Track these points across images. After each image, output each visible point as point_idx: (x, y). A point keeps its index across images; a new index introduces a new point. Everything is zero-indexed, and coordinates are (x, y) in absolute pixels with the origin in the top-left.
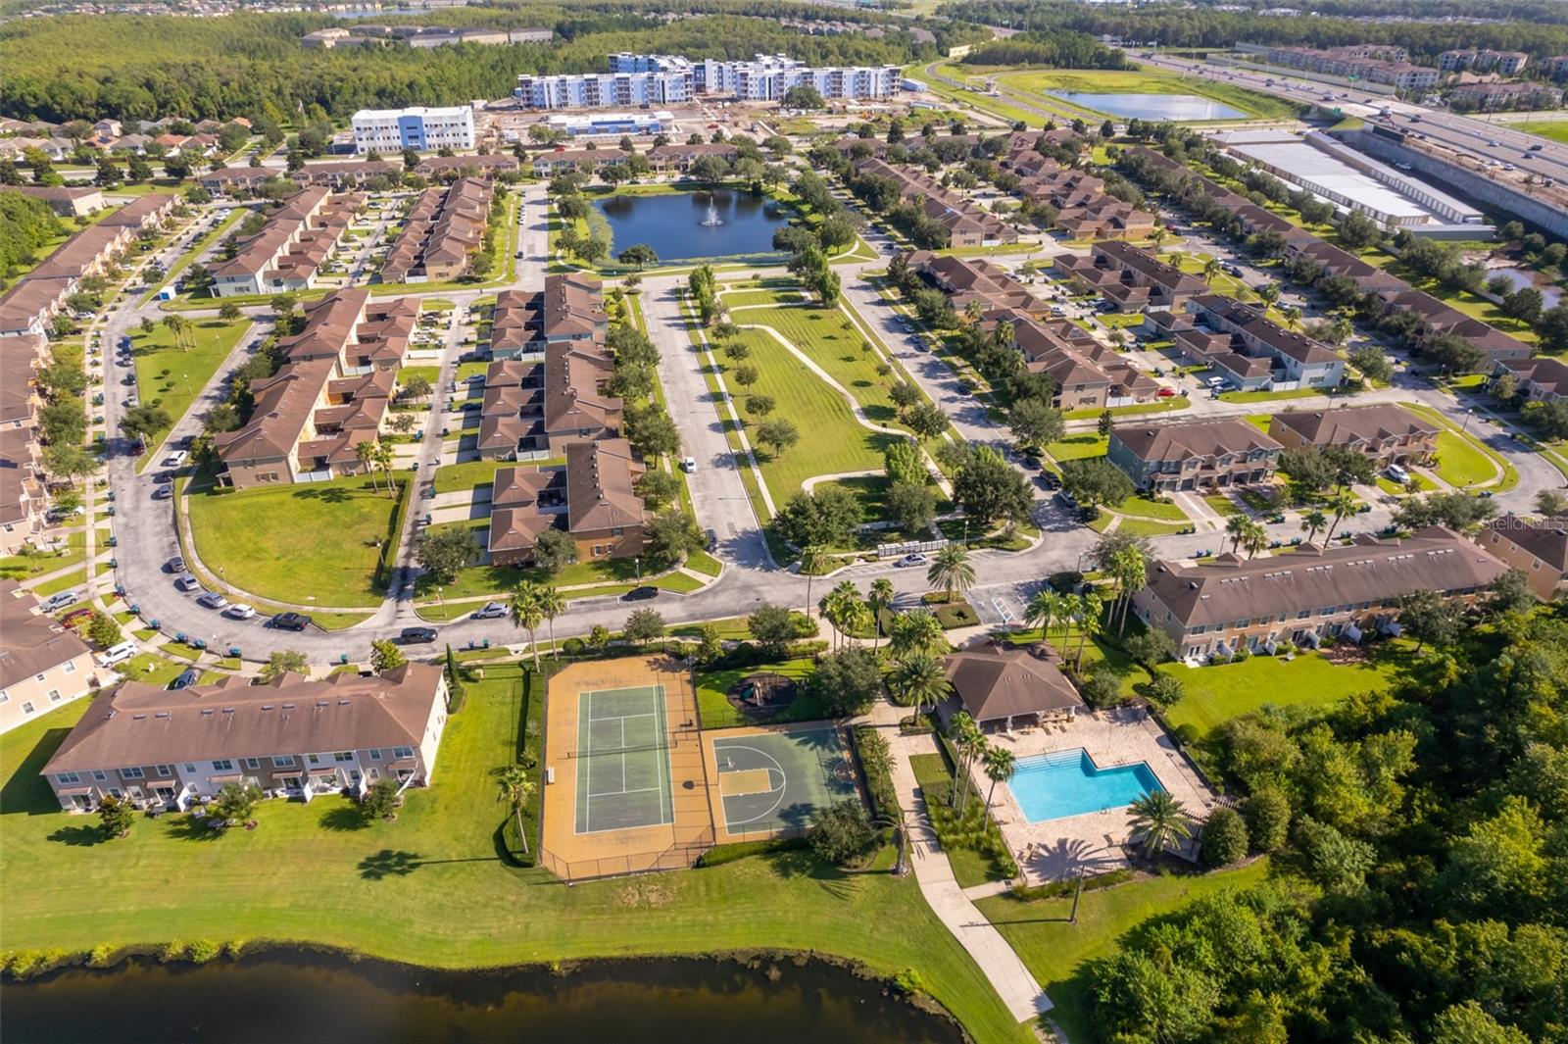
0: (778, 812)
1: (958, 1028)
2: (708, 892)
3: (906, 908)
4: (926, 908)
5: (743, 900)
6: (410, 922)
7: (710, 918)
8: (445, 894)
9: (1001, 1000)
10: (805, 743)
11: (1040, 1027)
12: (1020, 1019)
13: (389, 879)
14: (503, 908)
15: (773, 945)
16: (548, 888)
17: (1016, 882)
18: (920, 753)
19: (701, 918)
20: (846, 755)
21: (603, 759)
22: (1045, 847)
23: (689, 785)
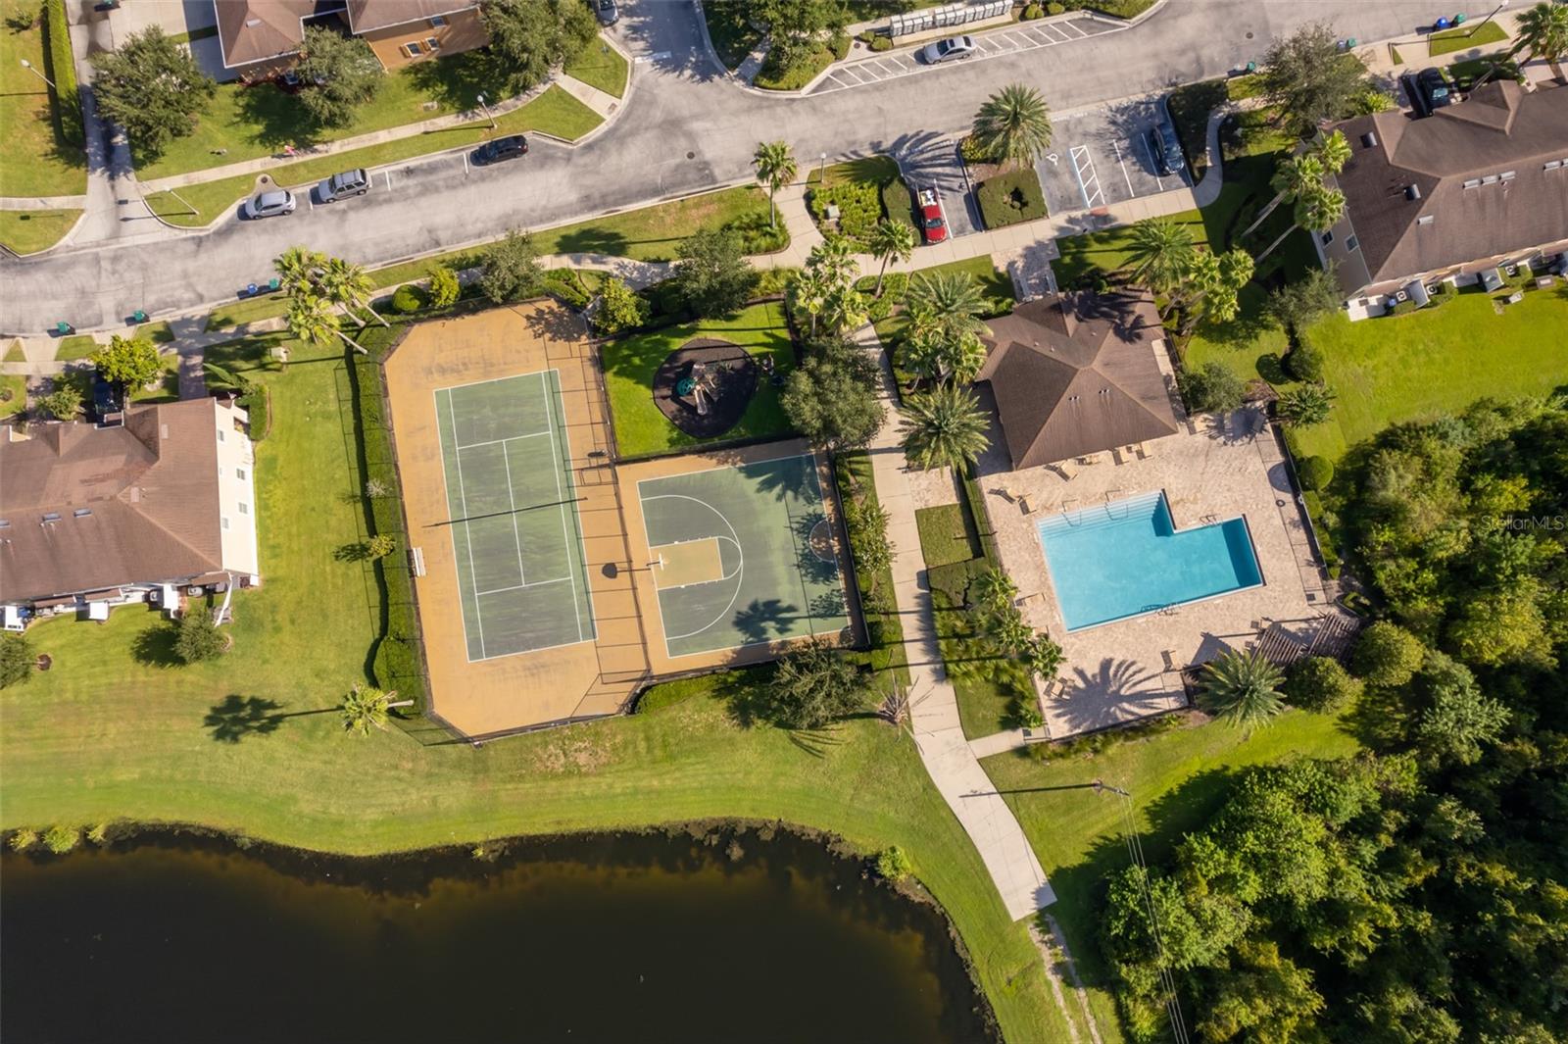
0: (733, 617)
1: (944, 920)
2: (649, 750)
3: (896, 769)
4: (921, 771)
5: (692, 760)
6: (294, 799)
7: (655, 783)
8: (325, 762)
9: (997, 893)
10: (768, 485)
11: (1037, 926)
12: (1016, 916)
13: (250, 740)
14: (400, 780)
15: (735, 815)
16: (448, 748)
17: (1037, 734)
18: (932, 504)
19: (644, 783)
20: (826, 508)
21: (486, 523)
22: (1081, 673)
23: (610, 571)
